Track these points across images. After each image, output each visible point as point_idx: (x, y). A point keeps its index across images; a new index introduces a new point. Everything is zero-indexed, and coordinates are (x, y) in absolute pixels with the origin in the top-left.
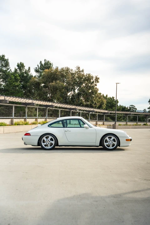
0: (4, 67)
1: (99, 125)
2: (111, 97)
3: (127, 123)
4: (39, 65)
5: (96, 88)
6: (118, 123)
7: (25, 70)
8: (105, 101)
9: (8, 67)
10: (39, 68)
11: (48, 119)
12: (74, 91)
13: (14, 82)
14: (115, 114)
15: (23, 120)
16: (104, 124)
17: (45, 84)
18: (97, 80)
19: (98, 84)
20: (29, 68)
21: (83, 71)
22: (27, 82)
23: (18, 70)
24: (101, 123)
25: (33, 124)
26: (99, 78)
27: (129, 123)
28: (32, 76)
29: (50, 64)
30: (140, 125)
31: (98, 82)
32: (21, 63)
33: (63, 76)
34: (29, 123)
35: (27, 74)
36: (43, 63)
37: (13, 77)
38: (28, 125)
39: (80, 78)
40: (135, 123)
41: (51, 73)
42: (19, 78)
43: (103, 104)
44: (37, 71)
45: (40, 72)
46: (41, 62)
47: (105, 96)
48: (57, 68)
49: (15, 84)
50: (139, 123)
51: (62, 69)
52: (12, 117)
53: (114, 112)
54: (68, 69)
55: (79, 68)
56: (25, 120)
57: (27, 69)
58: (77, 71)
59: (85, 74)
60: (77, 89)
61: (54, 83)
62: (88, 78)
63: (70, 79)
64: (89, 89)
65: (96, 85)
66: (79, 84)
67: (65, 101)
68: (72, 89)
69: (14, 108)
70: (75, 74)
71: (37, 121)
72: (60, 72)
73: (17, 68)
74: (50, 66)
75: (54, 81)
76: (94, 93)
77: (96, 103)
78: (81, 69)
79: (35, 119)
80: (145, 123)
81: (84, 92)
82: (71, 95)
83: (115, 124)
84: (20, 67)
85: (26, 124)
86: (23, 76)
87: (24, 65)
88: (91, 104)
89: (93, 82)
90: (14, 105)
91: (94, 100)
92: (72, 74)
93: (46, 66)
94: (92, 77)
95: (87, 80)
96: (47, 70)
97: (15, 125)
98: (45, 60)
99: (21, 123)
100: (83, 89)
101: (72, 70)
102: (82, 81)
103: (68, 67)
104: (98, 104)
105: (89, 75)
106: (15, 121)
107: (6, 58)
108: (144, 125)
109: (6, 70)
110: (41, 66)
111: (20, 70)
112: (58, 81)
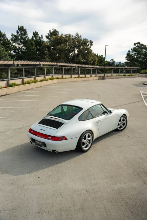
0: (24, 35)
1: (93, 77)
2: (101, 55)
3: (112, 75)
4: (49, 33)
5: (91, 49)
6: (106, 75)
7: (39, 37)
8: (97, 59)
9: (26, 35)
10: (49, 35)
11: (54, 76)
12: (75, 52)
13: (30, 46)
14: (104, 68)
15: (33, 79)
16: (96, 76)
17: (53, 47)
18: (91, 43)
19: (92, 46)
20: (42, 35)
21: (81, 37)
22: (40, 46)
23: (34, 37)
24: (94, 75)
25: (42, 81)
26: (92, 42)
27: (113, 75)
28: (44, 41)
29: (57, 32)
30: (121, 76)
31: (92, 45)
32: (35, 32)
33: (66, 41)
34: (38, 81)
35: (40, 40)
36: (52, 31)
37: (30, 43)
38: (37, 82)
39: (78, 42)
40: (118, 75)
41: (57, 39)
42: (34, 43)
43: (96, 61)
44: (47, 38)
45: (50, 38)
46: (50, 30)
47: (96, 54)
48: (62, 35)
49: (31, 48)
50: (120, 75)
51: (66, 35)
52: (23, 78)
53: (104, 67)
54: (70, 35)
55: (78, 34)
56: (35, 79)
57: (40, 37)
58: (76, 36)
59: (82, 39)
60: (77, 50)
61: (59, 47)
62: (85, 42)
63: (71, 43)
64: (86, 51)
65: (90, 47)
66: (78, 47)
67: (68, 60)
68: (73, 50)
69: (24, 70)
70: (75, 39)
71: (45, 78)
72: (64, 38)
73: (33, 35)
74: (57, 34)
75: (59, 45)
76: (89, 54)
77: (90, 61)
78: (79, 36)
79: (43, 77)
80: (124, 74)
81: (82, 52)
82: (72, 55)
83: (104, 75)
84: (35, 35)
85: (35, 82)
86: (37, 42)
87: (38, 33)
88: (87, 62)
89: (88, 45)
90: (24, 67)
91: (89, 59)
92: (73, 39)
93: (54, 33)
94: (87, 41)
95: (84, 44)
96: (54, 37)
97: (26, 84)
98: (53, 29)
99: (31, 82)
100: (81, 51)
101: (73, 36)
102: (80, 45)
103: (70, 34)
104: (92, 62)
105: (85, 39)
106: (26, 80)
107: (24, 28)
108: (124, 75)
109: (25, 38)
110: (50, 34)
111: (35, 37)
112: (62, 45)
